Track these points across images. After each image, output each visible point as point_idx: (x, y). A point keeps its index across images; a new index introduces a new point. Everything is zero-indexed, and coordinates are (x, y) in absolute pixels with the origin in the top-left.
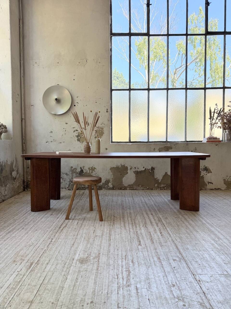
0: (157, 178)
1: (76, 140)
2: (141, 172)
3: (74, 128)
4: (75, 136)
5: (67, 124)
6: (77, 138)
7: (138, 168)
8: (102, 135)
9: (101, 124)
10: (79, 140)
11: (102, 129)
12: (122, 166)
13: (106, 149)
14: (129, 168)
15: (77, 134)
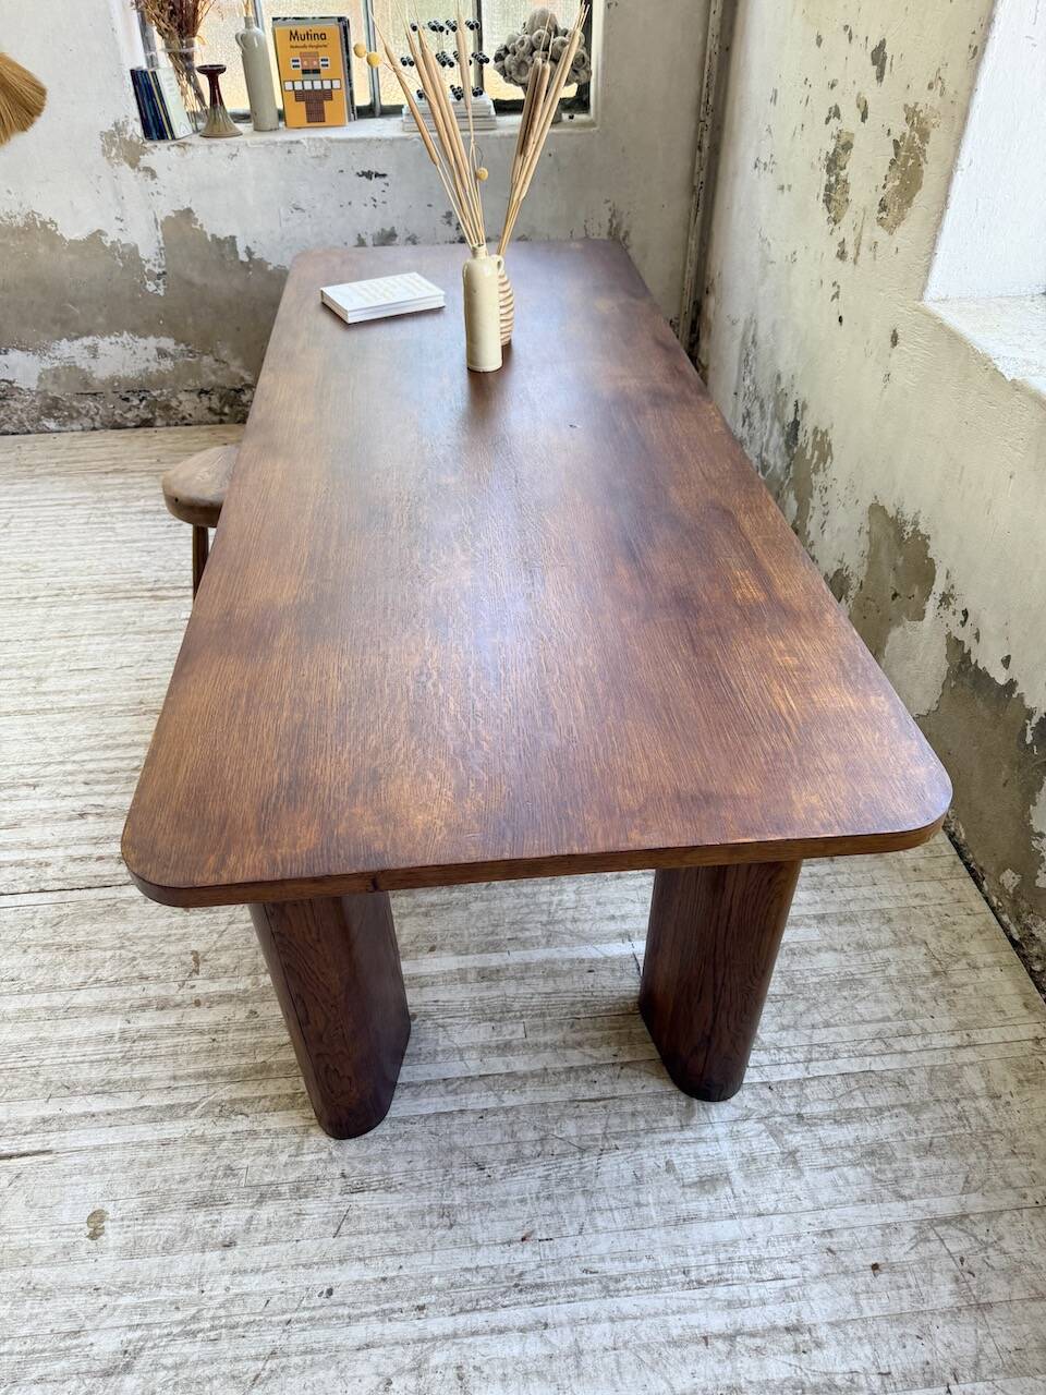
0: (1041, 835)
1: (822, 197)
2: (981, 678)
3: (833, 86)
4: (823, 157)
5: (819, 41)
6: (826, 177)
7: (977, 636)
8: (909, 203)
9: (930, 87)
10: (828, 200)
11: (924, 136)
12: (916, 532)
13: (895, 340)
14: (939, 587)
15: (830, 146)
